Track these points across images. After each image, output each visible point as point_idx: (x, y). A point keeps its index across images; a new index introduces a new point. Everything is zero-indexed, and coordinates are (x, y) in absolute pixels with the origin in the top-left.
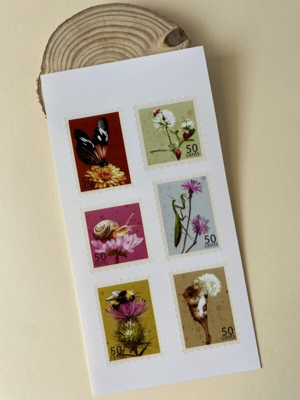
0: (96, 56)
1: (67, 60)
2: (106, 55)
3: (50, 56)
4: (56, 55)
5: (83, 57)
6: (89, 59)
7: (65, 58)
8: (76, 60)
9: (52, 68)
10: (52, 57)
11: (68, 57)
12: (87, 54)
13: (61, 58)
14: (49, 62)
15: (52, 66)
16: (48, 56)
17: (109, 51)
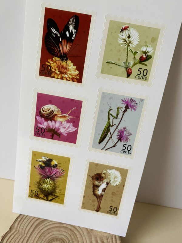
0: (53, 228)
1: (31, 226)
2: (61, 229)
3: (20, 220)
4: (25, 220)
5: (43, 226)
6: (48, 229)
7: (30, 224)
8: (38, 228)
9: (18, 229)
10: (22, 221)
11: (33, 224)
12: (47, 224)
13: (28, 223)
14: (18, 224)
15: (18, 228)
16: (19, 220)
17: (63, 226)
